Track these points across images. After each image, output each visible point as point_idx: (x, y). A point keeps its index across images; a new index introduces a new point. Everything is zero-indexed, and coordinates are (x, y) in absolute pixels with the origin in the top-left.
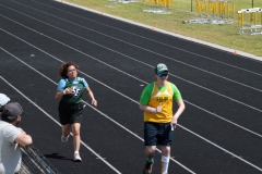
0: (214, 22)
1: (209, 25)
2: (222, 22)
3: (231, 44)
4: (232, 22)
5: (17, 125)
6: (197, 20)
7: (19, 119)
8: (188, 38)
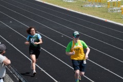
0: (96, 6)
1: (94, 8)
2: (100, 6)
3: (104, 17)
4: (104, 6)
5: (3, 55)
6: (88, 6)
7: (4, 52)
8: (84, 14)
